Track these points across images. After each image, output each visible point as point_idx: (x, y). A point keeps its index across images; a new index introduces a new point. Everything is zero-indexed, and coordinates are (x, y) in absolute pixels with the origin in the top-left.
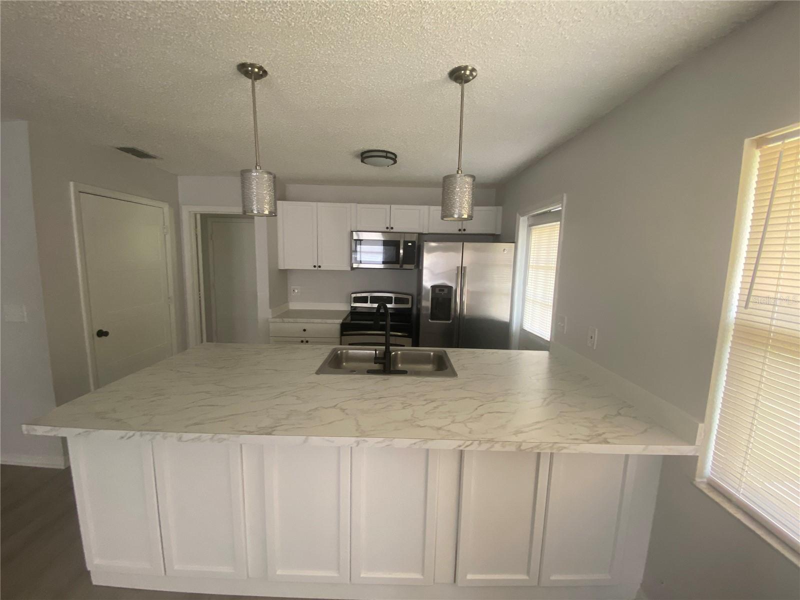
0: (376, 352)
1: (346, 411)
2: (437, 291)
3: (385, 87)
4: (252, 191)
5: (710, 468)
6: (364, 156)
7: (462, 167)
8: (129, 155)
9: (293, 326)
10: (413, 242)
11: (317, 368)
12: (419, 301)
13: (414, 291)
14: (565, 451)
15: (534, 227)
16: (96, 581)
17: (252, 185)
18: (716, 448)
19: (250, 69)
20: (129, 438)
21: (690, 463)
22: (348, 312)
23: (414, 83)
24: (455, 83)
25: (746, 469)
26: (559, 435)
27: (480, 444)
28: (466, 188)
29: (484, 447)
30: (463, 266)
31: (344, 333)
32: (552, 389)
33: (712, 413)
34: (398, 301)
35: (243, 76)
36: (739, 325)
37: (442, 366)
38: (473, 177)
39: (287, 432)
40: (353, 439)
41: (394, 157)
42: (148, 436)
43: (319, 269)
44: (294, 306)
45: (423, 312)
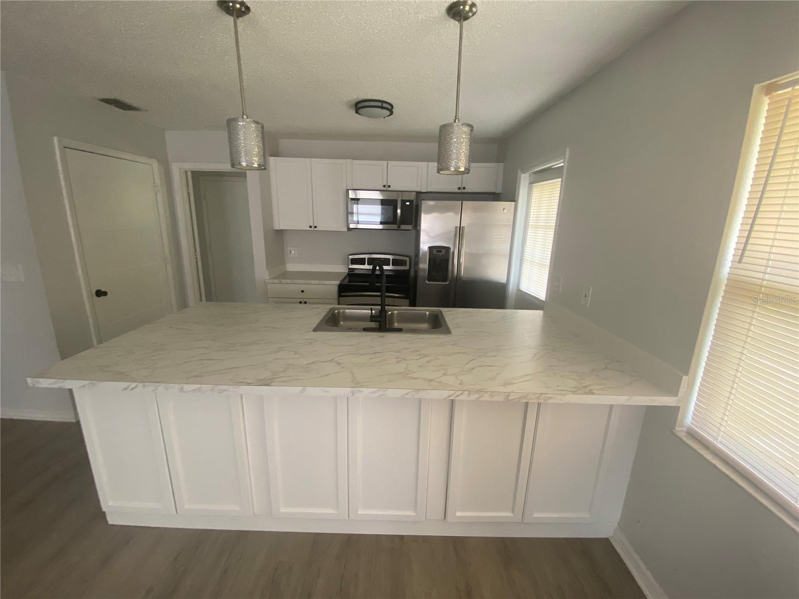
0: (372, 312)
1: (342, 364)
2: (435, 251)
3: (378, 25)
4: (239, 142)
5: (691, 418)
6: (358, 106)
7: (460, 116)
8: (113, 108)
9: (292, 287)
10: (411, 201)
11: (314, 326)
12: (417, 263)
13: (411, 253)
14: (550, 401)
15: (534, 184)
16: (111, 520)
17: (239, 135)
18: (698, 399)
19: (231, 4)
20: (132, 389)
21: (671, 414)
22: (346, 274)
23: (409, 21)
24: (453, 21)
25: (726, 418)
26: (547, 387)
27: (470, 394)
28: (463, 138)
29: (474, 397)
30: (462, 226)
31: (342, 294)
32: (543, 346)
33: (697, 366)
34: (395, 262)
35: (224, 13)
36: (732, 280)
37: (437, 324)
38: (471, 126)
39: (285, 383)
40: (350, 389)
41: (389, 107)
42: (150, 388)
43: (315, 229)
44: (291, 267)
45: (421, 274)
